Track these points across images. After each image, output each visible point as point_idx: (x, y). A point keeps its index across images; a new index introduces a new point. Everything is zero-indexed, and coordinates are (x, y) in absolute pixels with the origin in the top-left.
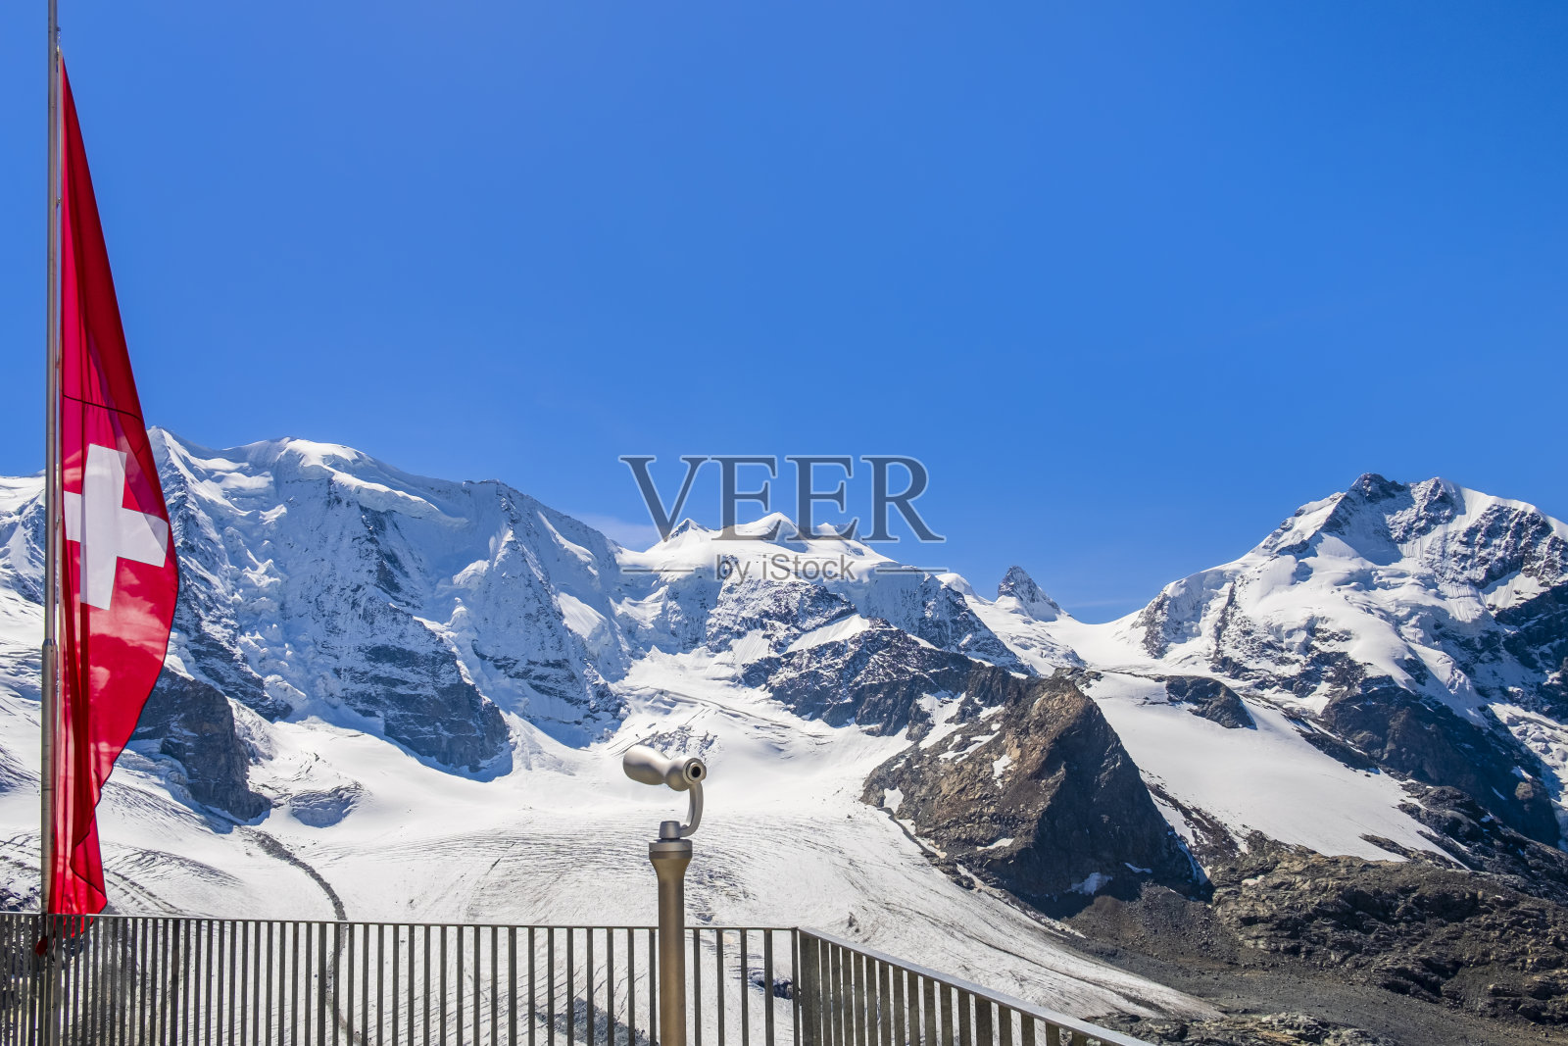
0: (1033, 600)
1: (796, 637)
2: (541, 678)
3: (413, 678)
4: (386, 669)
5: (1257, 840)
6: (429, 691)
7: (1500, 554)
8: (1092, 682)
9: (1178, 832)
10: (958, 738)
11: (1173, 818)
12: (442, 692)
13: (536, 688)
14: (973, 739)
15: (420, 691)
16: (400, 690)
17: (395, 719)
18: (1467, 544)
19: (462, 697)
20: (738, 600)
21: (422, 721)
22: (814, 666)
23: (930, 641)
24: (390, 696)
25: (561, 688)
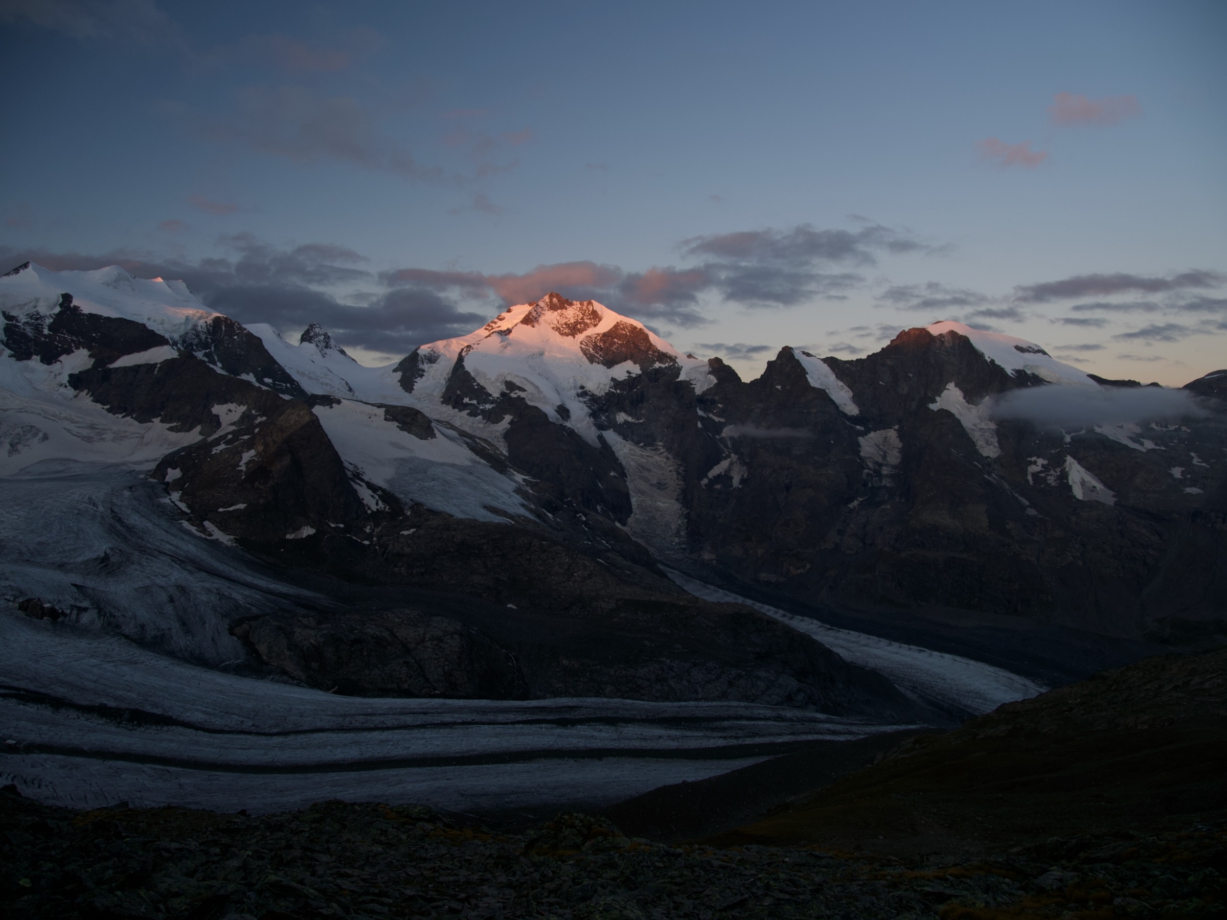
0: (326, 347)
1: (117, 358)
5: (417, 506)
8: (334, 405)
9: (365, 502)
10: (230, 436)
11: (365, 494)
14: (240, 438)
22: (130, 379)
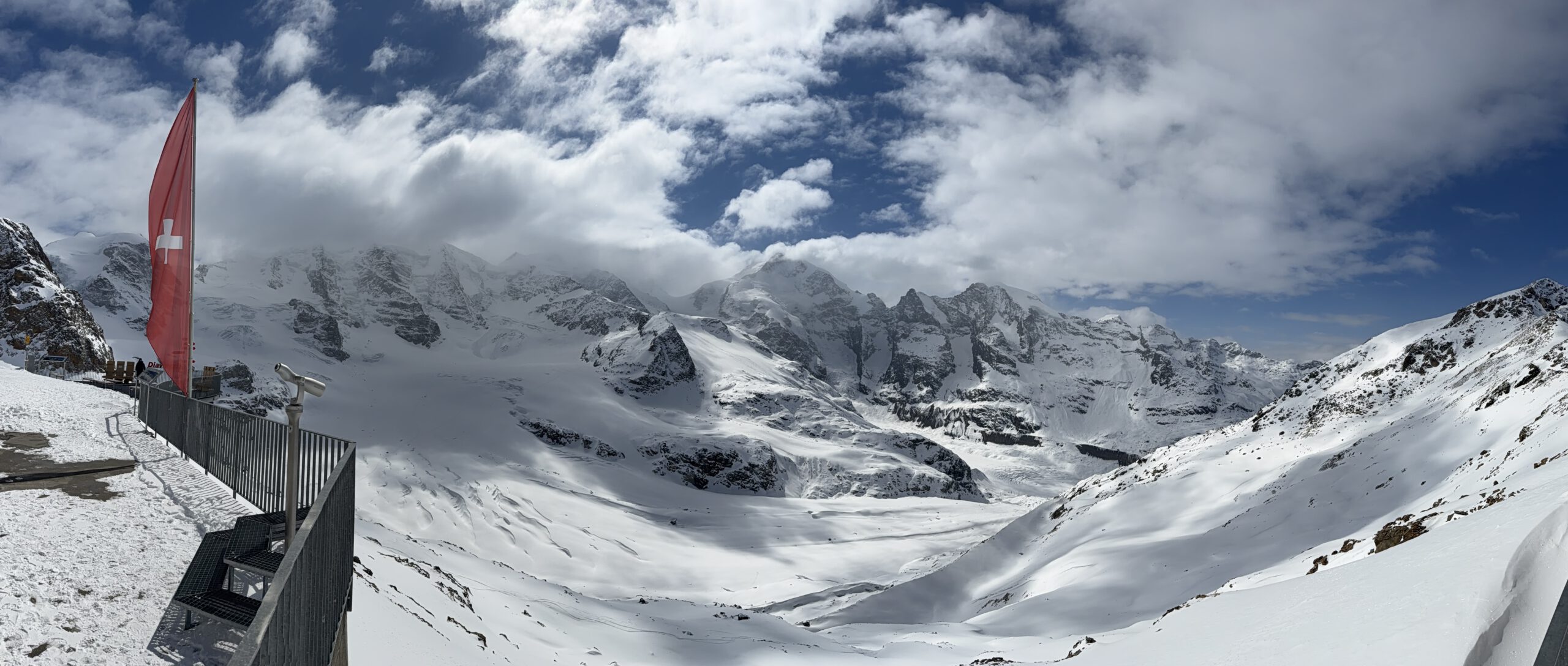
1: (557, 296)
2: (456, 313)
3: (405, 313)
4: (396, 310)
6: (412, 318)
7: (818, 286)
12: (416, 318)
13: (453, 316)
15: (408, 318)
16: (401, 317)
17: (399, 327)
18: (808, 281)
19: (423, 320)
20: (535, 283)
21: (409, 328)
22: (564, 308)
23: (612, 300)
24: (397, 319)
25: (463, 316)
